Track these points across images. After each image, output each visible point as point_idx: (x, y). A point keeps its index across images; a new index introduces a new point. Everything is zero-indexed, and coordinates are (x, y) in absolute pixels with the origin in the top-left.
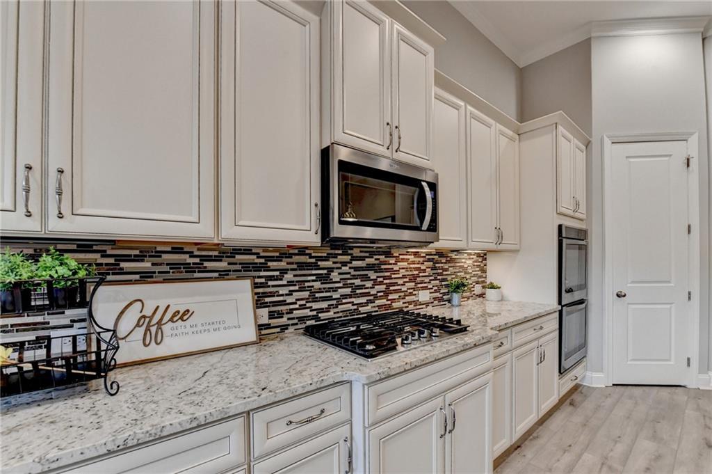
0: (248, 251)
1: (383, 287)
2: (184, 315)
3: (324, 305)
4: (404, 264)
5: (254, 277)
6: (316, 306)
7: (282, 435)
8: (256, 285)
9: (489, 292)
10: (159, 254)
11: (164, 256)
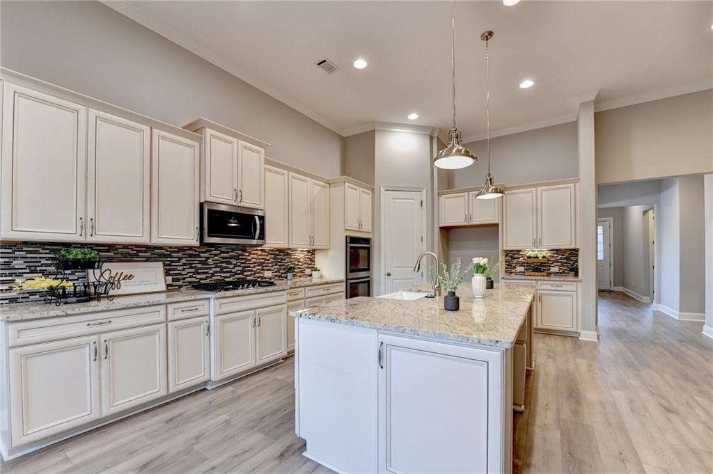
0: (161, 248)
1: (241, 268)
2: (130, 277)
3: (204, 276)
4: (255, 256)
5: (164, 261)
6: (198, 276)
7: (179, 315)
8: (165, 265)
9: (314, 273)
10: (117, 249)
11: (120, 250)
